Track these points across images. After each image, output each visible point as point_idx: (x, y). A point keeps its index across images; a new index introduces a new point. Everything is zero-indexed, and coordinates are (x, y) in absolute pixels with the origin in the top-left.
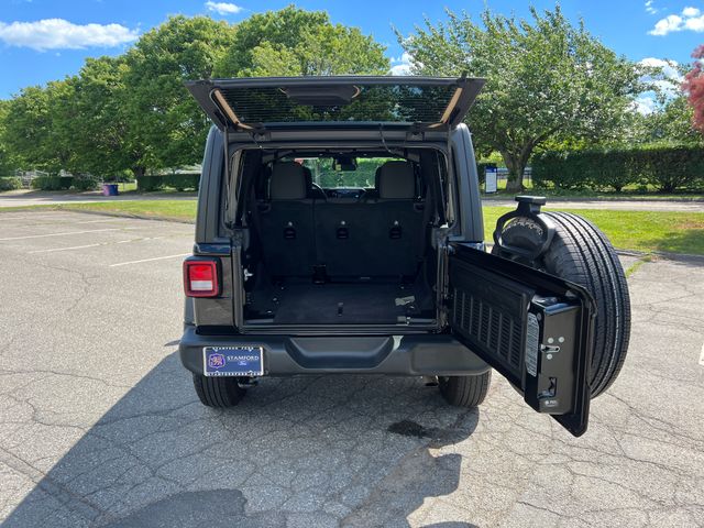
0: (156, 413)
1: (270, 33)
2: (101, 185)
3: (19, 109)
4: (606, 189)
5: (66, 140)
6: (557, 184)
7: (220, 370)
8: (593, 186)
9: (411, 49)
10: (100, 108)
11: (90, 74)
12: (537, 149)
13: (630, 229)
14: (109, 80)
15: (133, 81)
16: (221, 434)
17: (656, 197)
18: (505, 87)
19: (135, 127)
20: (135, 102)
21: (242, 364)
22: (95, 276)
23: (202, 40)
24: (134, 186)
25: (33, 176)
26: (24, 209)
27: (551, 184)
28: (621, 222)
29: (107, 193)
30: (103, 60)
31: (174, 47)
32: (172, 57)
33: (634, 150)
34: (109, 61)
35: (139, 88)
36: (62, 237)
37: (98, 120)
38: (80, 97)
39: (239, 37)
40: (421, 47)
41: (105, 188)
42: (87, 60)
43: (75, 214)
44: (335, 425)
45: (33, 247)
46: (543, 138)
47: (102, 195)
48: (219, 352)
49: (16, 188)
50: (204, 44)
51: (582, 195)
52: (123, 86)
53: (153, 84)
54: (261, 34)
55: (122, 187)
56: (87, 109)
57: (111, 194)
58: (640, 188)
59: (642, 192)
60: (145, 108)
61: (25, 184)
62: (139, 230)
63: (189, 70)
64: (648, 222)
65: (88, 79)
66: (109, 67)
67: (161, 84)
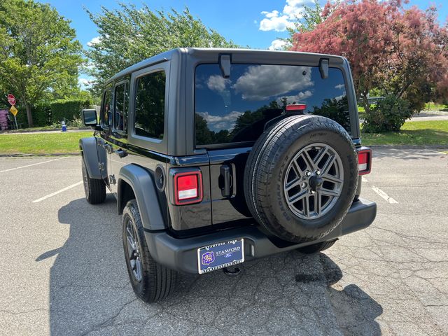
7: (211, 266)
21: (228, 255)
48: (210, 250)
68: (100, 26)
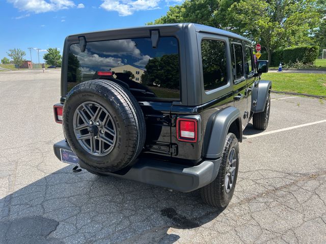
11: (170, 14)
30: (176, 7)
42: (170, 8)
65: (169, 17)
66: (177, 10)
67: (196, 16)
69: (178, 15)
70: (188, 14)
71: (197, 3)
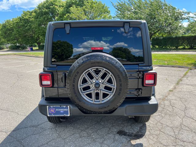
0: (33, 126)
1: (75, 3)
2: (28, 48)
3: (4, 26)
4: (173, 48)
5: (18, 35)
6: (159, 47)
7: (53, 114)
8: (169, 47)
9: (116, 7)
10: (27, 25)
11: (24, 16)
12: (153, 36)
13: (183, 60)
14: (29, 17)
15: (36, 18)
16: (55, 135)
17: (188, 50)
18: (144, 18)
19: (37, 31)
20: (37, 24)
21: (62, 112)
22: (21, 75)
23: (56, 5)
24: (37, 48)
25: (9, 45)
26: (5, 55)
27: (157, 47)
28: (180, 58)
29: (30, 50)
30: (28, 11)
31: (47, 7)
32: (47, 10)
33: (182, 36)
34: (29, 12)
35: (38, 20)
36: (14, 63)
37: (27, 29)
38: (21, 22)
39: (66, 4)
40: (119, 7)
41: (29, 49)
42: (23, 12)
43: (19, 56)
44: (96, 132)
45: (5, 66)
46: (155, 33)
47: (29, 51)
48: (53, 107)
49: (5, 49)
50: (56, 6)
51: (166, 50)
52: (33, 19)
53: (42, 19)
54: (73, 3)
55: (34, 48)
56: (23, 25)
57: (31, 50)
58: (183, 48)
59: (184, 49)
60: (40, 25)
61: (7, 48)
62: (37, 61)
63: (52, 14)
64: (189, 58)
65: (23, 17)
66: (29, 14)
67: (44, 18)
68: (116, 9)
69: (30, 17)
70: (38, 17)
71: (43, 11)
